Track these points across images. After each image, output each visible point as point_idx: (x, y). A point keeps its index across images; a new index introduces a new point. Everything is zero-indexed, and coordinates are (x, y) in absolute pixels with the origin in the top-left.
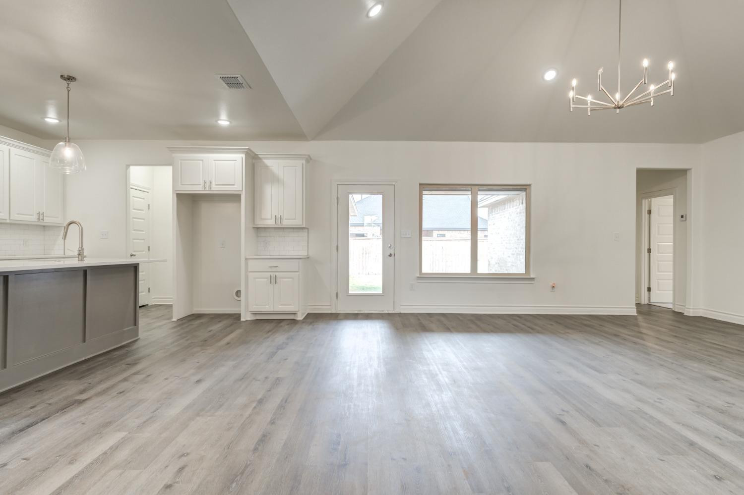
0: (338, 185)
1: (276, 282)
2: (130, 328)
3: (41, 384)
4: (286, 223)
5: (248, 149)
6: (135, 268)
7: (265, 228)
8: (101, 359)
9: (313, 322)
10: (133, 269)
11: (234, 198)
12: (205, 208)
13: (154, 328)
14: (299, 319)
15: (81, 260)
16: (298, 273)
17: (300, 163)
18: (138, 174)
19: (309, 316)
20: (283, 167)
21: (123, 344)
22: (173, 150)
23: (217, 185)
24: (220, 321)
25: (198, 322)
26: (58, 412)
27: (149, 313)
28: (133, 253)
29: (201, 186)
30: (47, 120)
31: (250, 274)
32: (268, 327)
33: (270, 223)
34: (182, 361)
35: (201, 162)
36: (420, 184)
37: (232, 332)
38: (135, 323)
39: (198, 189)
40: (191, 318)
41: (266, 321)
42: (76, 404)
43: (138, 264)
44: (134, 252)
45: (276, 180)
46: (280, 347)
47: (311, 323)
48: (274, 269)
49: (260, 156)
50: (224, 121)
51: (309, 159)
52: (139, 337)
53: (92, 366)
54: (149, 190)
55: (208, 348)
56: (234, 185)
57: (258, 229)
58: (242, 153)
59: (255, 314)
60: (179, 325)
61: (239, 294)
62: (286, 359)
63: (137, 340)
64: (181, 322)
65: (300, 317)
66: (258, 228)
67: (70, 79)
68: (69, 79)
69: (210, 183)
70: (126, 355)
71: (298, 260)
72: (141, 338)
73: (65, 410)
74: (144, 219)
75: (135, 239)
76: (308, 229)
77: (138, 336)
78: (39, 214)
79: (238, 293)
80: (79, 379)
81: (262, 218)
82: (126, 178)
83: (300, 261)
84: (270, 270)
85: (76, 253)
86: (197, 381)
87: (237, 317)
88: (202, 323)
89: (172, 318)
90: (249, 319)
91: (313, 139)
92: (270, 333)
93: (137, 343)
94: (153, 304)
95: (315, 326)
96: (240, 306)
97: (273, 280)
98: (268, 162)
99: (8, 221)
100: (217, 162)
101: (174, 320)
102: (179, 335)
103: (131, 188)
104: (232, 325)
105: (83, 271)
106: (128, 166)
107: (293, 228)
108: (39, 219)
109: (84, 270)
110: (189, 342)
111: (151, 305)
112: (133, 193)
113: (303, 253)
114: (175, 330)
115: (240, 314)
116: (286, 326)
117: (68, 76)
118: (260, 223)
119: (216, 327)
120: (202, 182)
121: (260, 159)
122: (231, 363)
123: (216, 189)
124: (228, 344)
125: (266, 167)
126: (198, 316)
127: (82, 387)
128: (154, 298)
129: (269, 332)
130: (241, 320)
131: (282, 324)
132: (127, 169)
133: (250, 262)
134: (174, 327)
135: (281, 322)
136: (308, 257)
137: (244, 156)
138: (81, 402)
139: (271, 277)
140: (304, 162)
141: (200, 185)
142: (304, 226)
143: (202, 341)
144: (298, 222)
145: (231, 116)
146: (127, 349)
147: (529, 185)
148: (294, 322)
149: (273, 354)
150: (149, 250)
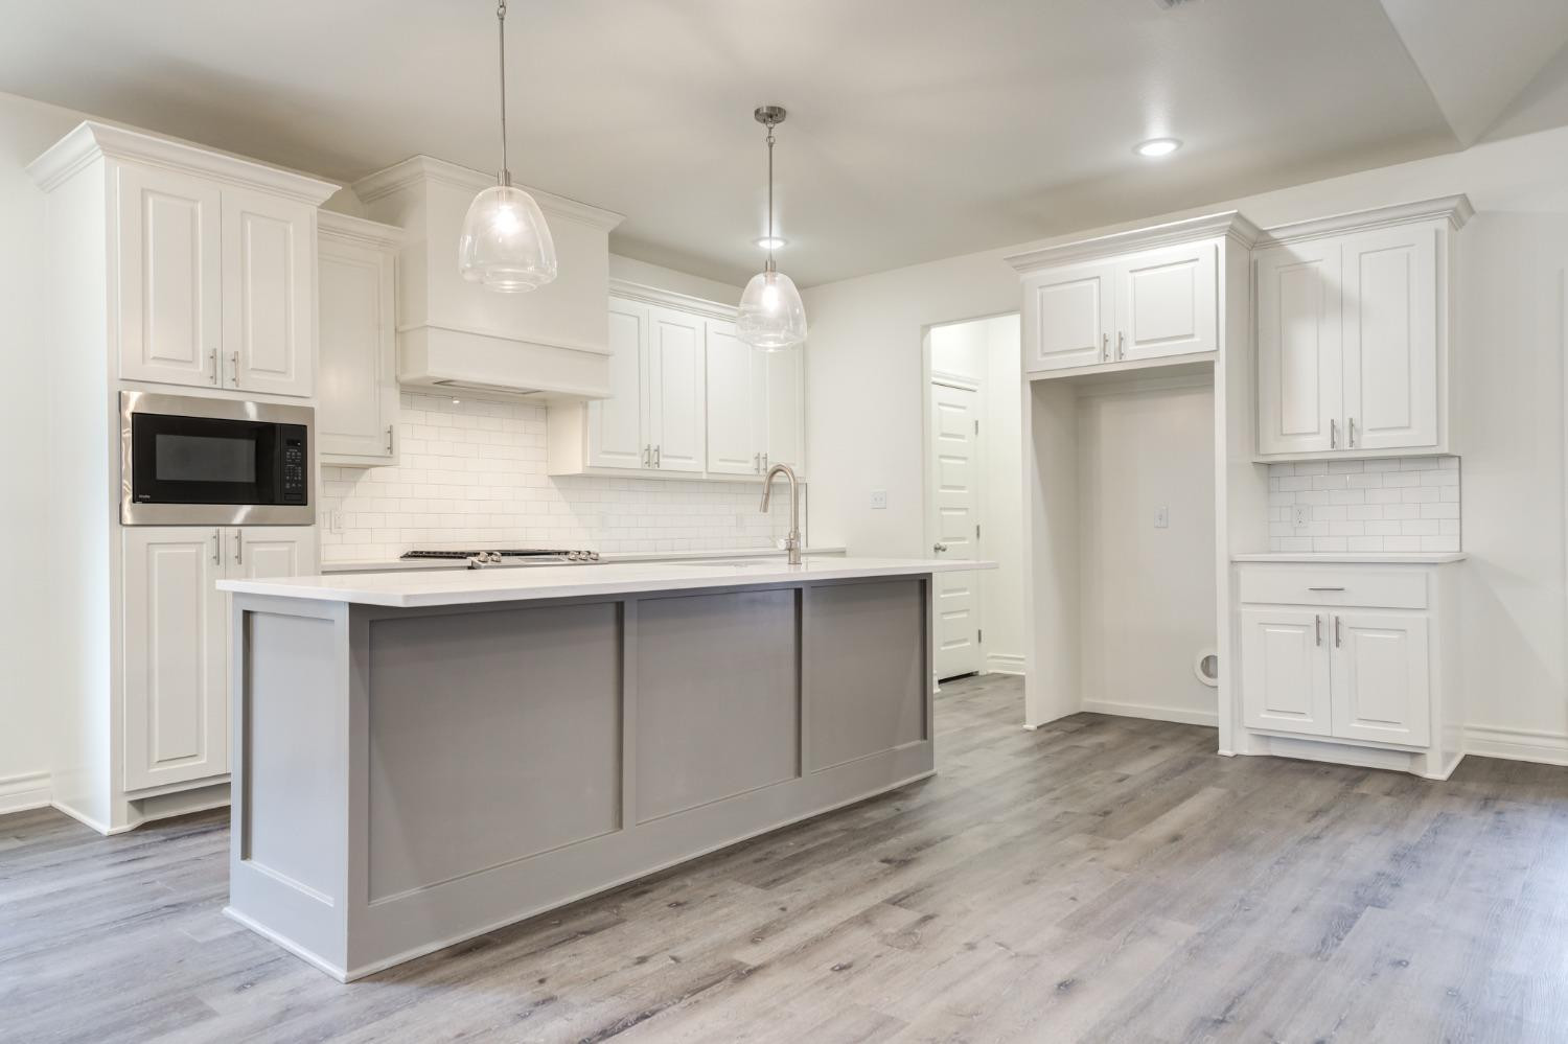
1: (1338, 641)
2: (913, 744)
3: (688, 881)
4: (1372, 442)
5: (1238, 216)
6: (921, 585)
7: (1295, 464)
8: (833, 826)
9: (1496, 798)
10: (916, 587)
11: (1193, 376)
12: (1112, 420)
13: (978, 747)
14: (1429, 775)
15: (795, 563)
16: (1422, 615)
17: (1423, 234)
18: (950, 345)
19: (1470, 766)
20: (1360, 254)
21: (895, 785)
22: (1022, 264)
23: (1138, 343)
24: (1154, 748)
25: (1090, 741)
26: (681, 999)
27: (977, 696)
28: (942, 544)
29: (1096, 352)
31: (1244, 610)
32: (1315, 793)
33: (1316, 444)
34: (1028, 883)
35: (1094, 283)
37: (1188, 794)
38: (925, 732)
39: (1087, 362)
40: (1071, 726)
41: (1305, 766)
42: (728, 982)
43: (930, 574)
44: (946, 539)
45: (1335, 303)
46: (1369, 896)
47: (1486, 802)
48: (1334, 599)
49: (1275, 235)
50: (1158, 146)
51: (1461, 212)
52: (934, 770)
53: (810, 846)
54: (977, 384)
55: (1111, 842)
56: (1192, 336)
57: (1270, 468)
58: (1215, 232)
60: (1041, 746)
61: (1211, 667)
62: (1400, 963)
63: (926, 780)
64: (1047, 736)
65: (1437, 769)
66: (1269, 465)
67: (773, 115)
68: (771, 117)
69: (1121, 339)
70: (890, 827)
71: (1422, 570)
72: (939, 773)
73: (699, 996)
74: (965, 459)
75: (945, 509)
76: (1460, 457)
77: (931, 767)
78: (757, 458)
79: (1209, 665)
80: (766, 886)
81: (1284, 432)
82: (922, 357)
83: (1433, 572)
84: (1317, 599)
85: (782, 545)
86: (1061, 985)
87: (1207, 737)
88: (1102, 745)
89: (1023, 720)
90: (1246, 752)
91: (1480, 139)
92: (1323, 821)
93: (927, 787)
94: (991, 671)
95: (1508, 817)
96: (1215, 705)
97: (1328, 635)
98: (1302, 250)
99: (704, 477)
100: (1137, 275)
101: (1030, 726)
102: (1034, 781)
103: (934, 383)
104: (1189, 765)
105: (793, 591)
106: (927, 328)
107: (1400, 459)
108: (758, 469)
109: (796, 589)
110: (1058, 809)
111: (985, 673)
112: (937, 394)
113: (1442, 545)
114: (1027, 760)
115: (1217, 728)
116: (1387, 801)
117: (768, 108)
118: (1277, 448)
119: (1142, 767)
120: (1097, 343)
121: (1276, 243)
122: (1179, 930)
123: (1136, 355)
124: (1175, 838)
125: (1298, 265)
126: (1091, 721)
127: (761, 918)
128: (993, 657)
129: (1317, 813)
130: (1221, 752)
131: (1365, 788)
132: (923, 336)
133: (1247, 574)
134: (1028, 751)
135: (1360, 780)
136: (1460, 556)
137: (1221, 241)
138: (743, 974)
139: (1318, 622)
140: (1443, 224)
141: (1093, 348)
142: (1445, 450)
143: (1094, 814)
144: (1422, 436)
145: (1181, 121)
146: (898, 804)
148: (1409, 785)
149: (1340, 924)
150: (978, 535)
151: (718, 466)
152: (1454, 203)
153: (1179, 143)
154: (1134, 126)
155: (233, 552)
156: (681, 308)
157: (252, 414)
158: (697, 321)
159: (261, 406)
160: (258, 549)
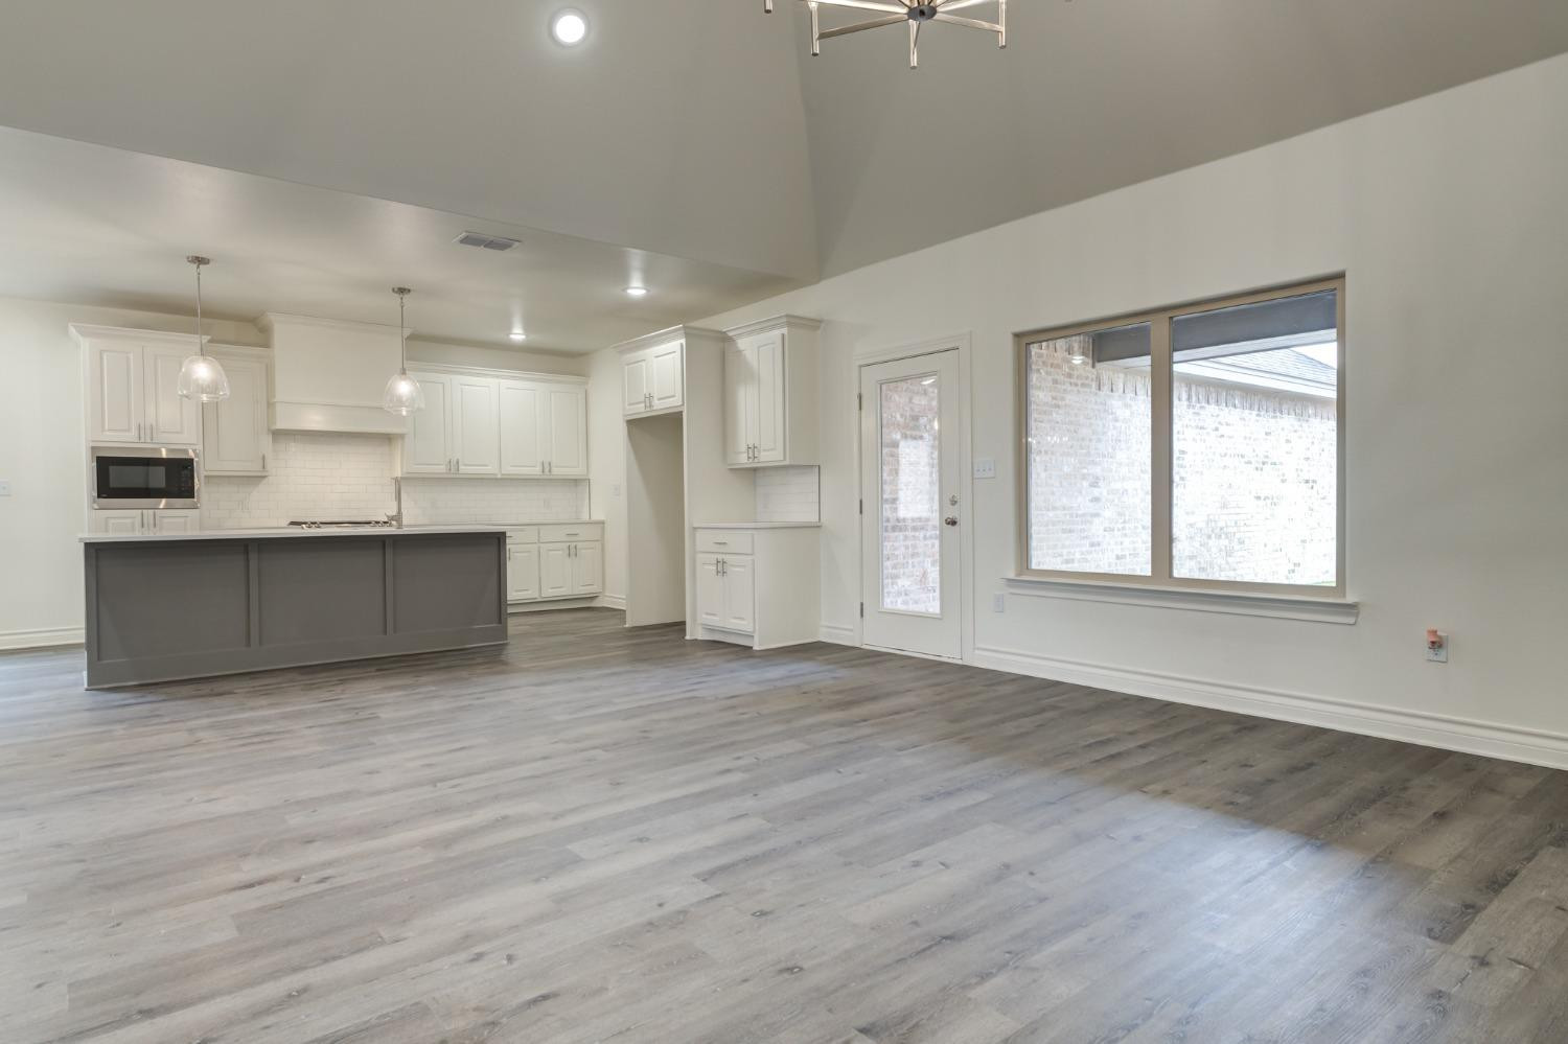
0: (861, 366)
1: (723, 572)
2: (489, 625)
5: (695, 328)
10: (495, 540)
11: (673, 421)
14: (755, 647)
16: (750, 558)
20: (759, 347)
22: (620, 351)
23: (659, 399)
29: (644, 404)
30: (512, 336)
31: (697, 555)
33: (744, 459)
36: (1018, 336)
38: (500, 620)
39: (642, 410)
43: (503, 534)
45: (750, 375)
48: (721, 549)
49: (730, 334)
50: (636, 290)
52: (508, 640)
56: (672, 397)
57: (755, 472)
58: (681, 336)
59: (712, 630)
63: (497, 646)
65: (757, 645)
66: (752, 470)
67: (402, 291)
69: (651, 397)
76: (819, 466)
78: (543, 464)
81: (736, 450)
84: (717, 548)
87: (681, 629)
90: (698, 637)
91: (820, 277)
96: (685, 610)
97: (720, 569)
99: (499, 476)
100: (658, 359)
101: (628, 625)
108: (543, 471)
113: (812, 518)
115: (685, 624)
118: (734, 462)
120: (644, 399)
121: (732, 339)
123: (659, 406)
125: (739, 352)
130: (687, 637)
133: (698, 535)
136: (819, 525)
137: (683, 341)
139: (718, 562)
140: (786, 330)
141: (643, 402)
142: (787, 463)
144: (777, 454)
147: (1341, 276)
151: (509, 470)
152: (785, 320)
153: (648, 291)
154: (623, 278)
155: (152, 522)
156: (478, 375)
157: (164, 454)
158: (492, 382)
159: (168, 450)
160: (165, 520)
